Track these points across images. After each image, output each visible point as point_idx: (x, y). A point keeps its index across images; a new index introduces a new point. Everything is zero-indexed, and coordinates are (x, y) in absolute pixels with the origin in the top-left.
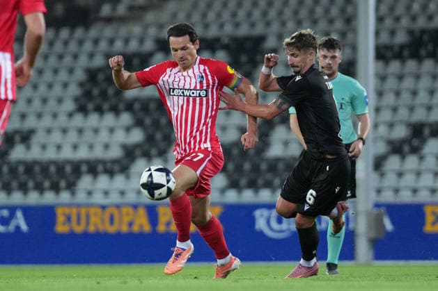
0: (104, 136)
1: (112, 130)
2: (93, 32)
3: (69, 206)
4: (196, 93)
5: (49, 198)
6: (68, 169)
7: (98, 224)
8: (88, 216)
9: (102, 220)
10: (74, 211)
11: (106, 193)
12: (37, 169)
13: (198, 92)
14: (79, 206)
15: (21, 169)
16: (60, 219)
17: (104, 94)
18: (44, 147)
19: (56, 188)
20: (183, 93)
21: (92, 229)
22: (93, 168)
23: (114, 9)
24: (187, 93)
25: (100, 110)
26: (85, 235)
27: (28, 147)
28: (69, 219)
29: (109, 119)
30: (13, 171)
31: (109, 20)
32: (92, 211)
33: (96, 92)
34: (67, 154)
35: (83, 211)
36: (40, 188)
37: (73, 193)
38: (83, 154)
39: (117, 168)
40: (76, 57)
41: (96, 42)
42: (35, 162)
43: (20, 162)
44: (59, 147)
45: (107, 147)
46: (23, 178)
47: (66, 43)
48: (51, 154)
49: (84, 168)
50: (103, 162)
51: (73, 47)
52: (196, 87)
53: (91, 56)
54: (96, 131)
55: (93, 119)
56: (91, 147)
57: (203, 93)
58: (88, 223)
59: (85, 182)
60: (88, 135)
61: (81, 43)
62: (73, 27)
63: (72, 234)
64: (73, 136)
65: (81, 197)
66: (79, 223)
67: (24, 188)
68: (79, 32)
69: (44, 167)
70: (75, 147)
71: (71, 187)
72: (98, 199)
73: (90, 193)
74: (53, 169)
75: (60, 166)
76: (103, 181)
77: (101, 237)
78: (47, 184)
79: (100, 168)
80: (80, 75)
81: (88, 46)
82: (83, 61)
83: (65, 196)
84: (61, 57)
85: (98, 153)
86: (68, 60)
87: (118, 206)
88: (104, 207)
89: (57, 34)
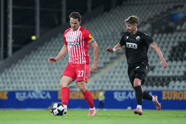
0: (178, 68)
1: (180, 67)
2: (174, 35)
3: (167, 91)
4: (75, 44)
5: (160, 88)
6: (166, 79)
7: (176, 97)
8: (173, 94)
9: (178, 95)
10: (168, 93)
11: (179, 87)
12: (156, 79)
13: (76, 43)
14: (170, 91)
15: (151, 79)
16: (164, 95)
17: (178, 55)
18: (158, 72)
19: (162, 85)
20: (71, 44)
21: (174, 98)
22: (174, 79)
23: (181, 27)
24: (72, 44)
25: (176, 60)
26: (172, 100)
27: (153, 72)
28: (166, 95)
29: (179, 63)
30: (149, 79)
31: (179, 31)
32: (174, 93)
33: (175, 54)
34: (166, 74)
35: (171, 93)
36: (157, 85)
37: (168, 87)
38: (171, 74)
39: (182, 79)
40: (168, 43)
41: (175, 38)
42: (155, 77)
43: (150, 77)
44: (163, 72)
45: (179, 72)
46: (152, 82)
47: (165, 38)
48: (160, 74)
49: (171, 79)
50: (178, 77)
51: (168, 39)
52: (75, 41)
53: (174, 42)
54: (175, 67)
55: (174, 63)
56: (174, 72)
57: (78, 43)
58: (173, 96)
59: (172, 83)
60: (172, 68)
61: (170, 38)
62: (167, 33)
63: (167, 100)
64: (167, 69)
65: (170, 88)
66: (170, 96)
67: (152, 85)
68: (170, 35)
69: (159, 78)
70: (168, 72)
71: (167, 85)
72: (176, 88)
73: (173, 87)
74: (161, 79)
75: (164, 78)
76: (178, 83)
77: (177, 101)
78: (159, 84)
79: (177, 79)
80: (170, 49)
81: (172, 39)
82: (171, 44)
83: (165, 88)
84: (164, 43)
85: (176, 74)
86: (166, 44)
87: (183, 91)
88: (178, 92)
89: (162, 35)
